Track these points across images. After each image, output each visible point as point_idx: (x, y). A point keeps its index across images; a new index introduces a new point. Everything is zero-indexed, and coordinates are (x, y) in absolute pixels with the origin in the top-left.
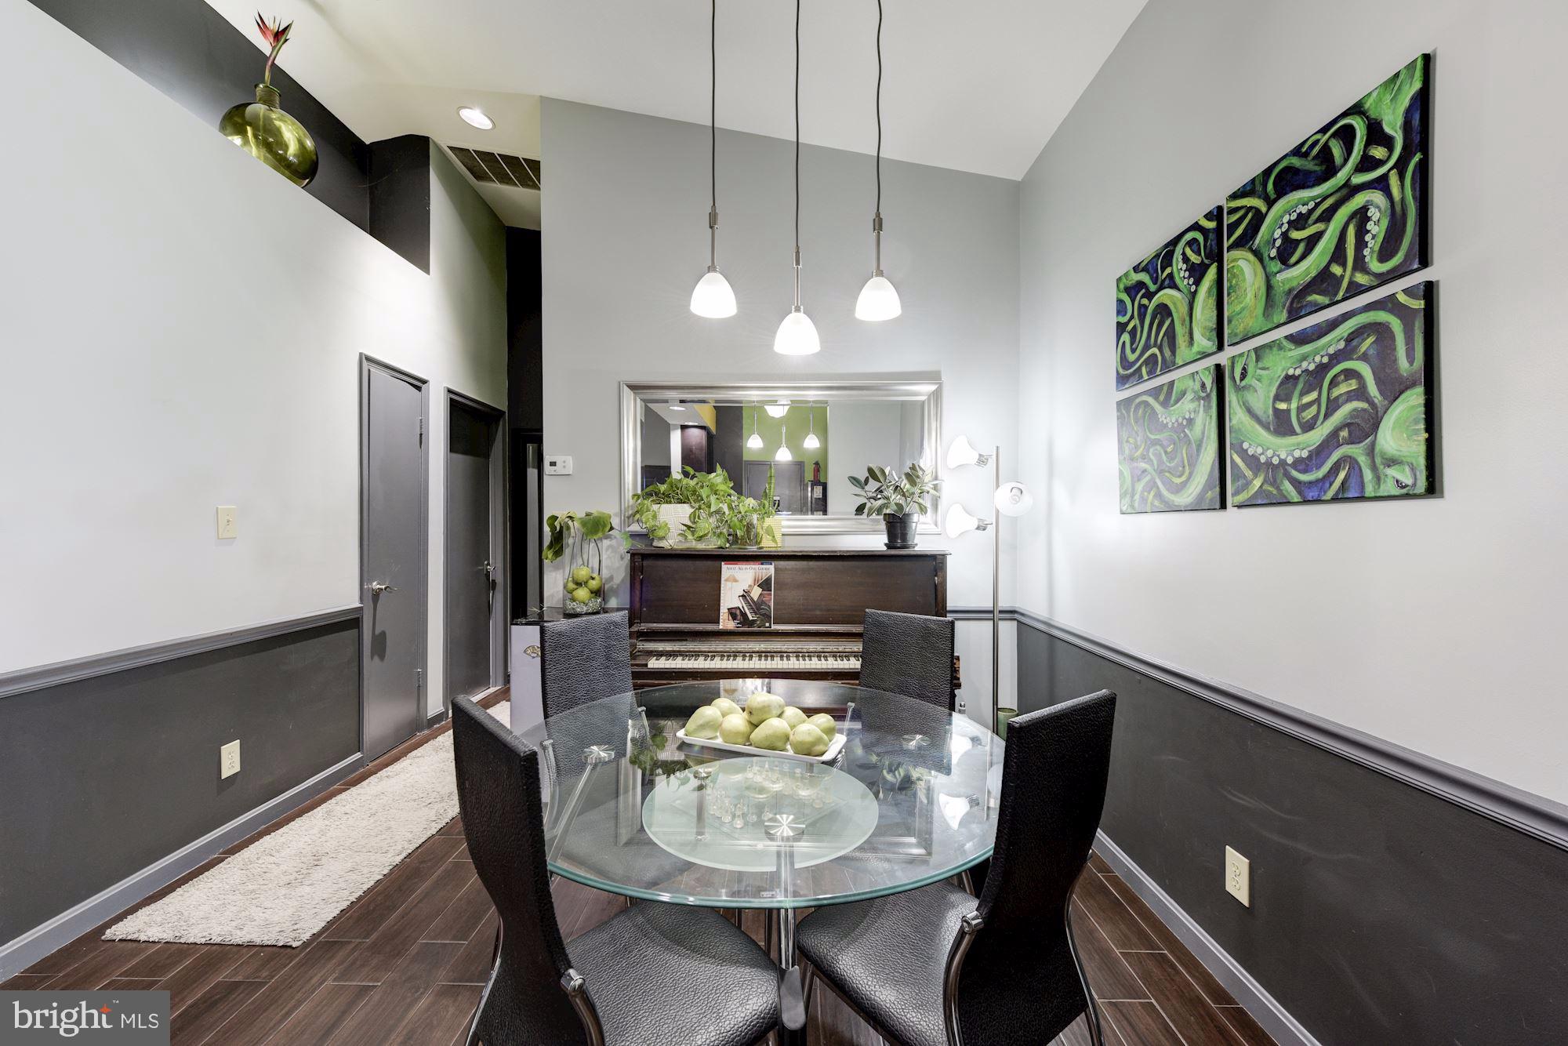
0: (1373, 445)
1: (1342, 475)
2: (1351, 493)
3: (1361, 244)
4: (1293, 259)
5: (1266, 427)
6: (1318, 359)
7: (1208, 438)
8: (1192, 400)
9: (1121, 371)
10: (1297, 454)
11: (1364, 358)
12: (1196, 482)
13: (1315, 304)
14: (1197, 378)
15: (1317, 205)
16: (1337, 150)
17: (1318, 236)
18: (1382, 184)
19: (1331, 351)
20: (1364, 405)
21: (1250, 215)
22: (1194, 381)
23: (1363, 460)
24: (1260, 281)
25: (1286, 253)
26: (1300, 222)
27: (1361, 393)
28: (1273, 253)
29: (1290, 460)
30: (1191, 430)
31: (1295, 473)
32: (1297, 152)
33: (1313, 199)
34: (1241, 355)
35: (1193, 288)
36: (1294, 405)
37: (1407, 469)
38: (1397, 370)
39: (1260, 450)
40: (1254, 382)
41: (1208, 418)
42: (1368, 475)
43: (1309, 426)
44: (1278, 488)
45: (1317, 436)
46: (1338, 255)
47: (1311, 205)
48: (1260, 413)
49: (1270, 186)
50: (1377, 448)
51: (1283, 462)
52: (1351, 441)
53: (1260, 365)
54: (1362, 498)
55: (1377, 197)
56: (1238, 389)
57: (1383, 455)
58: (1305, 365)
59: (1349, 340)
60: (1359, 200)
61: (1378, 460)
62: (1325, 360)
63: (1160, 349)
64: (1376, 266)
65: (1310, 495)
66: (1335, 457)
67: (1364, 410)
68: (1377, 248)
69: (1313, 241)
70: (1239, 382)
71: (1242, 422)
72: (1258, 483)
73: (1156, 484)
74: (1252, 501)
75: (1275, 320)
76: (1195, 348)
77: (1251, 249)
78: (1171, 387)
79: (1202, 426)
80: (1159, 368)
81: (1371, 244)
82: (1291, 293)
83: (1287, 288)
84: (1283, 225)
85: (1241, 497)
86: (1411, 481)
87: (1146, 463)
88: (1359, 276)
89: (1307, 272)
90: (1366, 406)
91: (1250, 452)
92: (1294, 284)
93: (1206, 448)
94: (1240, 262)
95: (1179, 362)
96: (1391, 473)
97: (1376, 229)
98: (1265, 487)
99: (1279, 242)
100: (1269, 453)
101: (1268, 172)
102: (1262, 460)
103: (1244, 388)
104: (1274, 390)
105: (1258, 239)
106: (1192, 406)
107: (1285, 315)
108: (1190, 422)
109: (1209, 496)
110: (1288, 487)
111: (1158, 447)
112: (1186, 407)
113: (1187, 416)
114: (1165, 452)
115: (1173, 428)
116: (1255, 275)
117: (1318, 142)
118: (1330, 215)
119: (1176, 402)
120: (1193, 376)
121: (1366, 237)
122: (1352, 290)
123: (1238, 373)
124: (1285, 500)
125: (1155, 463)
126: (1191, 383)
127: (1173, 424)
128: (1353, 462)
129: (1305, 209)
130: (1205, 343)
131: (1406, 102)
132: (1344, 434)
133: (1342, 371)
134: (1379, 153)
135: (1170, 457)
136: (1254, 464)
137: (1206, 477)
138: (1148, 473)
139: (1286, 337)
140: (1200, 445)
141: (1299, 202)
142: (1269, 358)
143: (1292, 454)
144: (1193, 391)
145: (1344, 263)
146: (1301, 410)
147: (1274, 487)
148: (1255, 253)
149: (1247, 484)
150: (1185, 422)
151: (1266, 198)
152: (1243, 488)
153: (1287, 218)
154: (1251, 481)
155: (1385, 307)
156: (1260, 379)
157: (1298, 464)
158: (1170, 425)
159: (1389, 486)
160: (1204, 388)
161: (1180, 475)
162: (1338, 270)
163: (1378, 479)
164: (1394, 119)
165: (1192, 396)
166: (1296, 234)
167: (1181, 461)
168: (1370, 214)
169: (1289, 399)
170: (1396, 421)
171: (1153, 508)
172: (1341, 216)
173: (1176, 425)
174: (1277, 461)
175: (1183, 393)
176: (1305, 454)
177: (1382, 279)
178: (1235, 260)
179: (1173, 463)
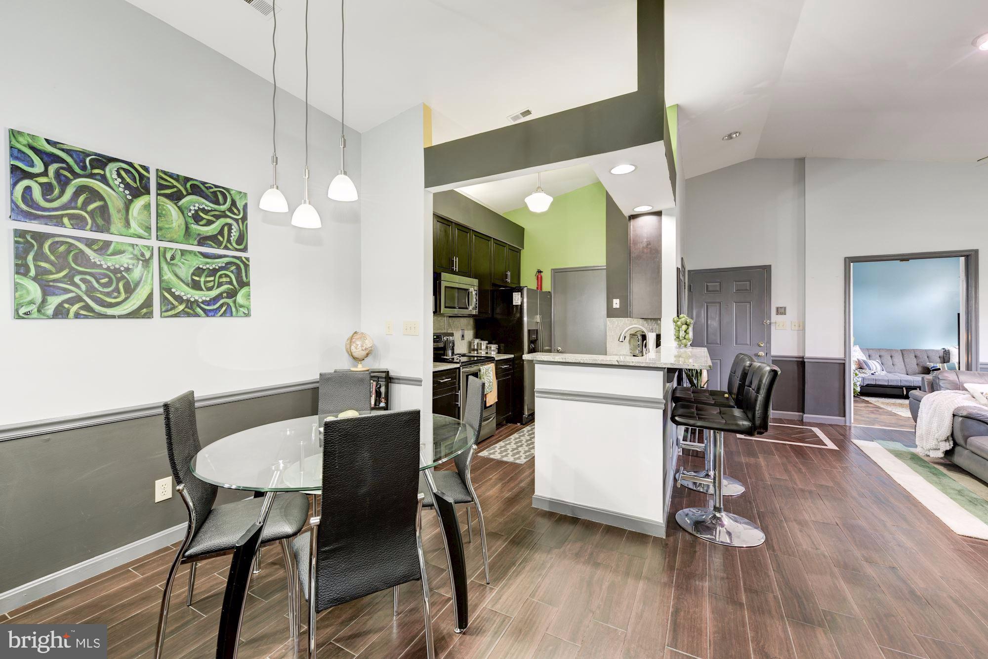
0: (235, 300)
1: (224, 308)
2: (228, 313)
3: (229, 236)
4: (201, 223)
5: (188, 285)
6: (214, 266)
7: (144, 283)
8: (131, 259)
9: (24, 207)
10: (204, 298)
11: (232, 272)
12: (132, 303)
13: (211, 245)
14: (136, 248)
15: (212, 211)
16: (220, 198)
17: (213, 222)
18: (236, 220)
19: (220, 265)
20: (231, 287)
21: (175, 189)
22: (134, 248)
23: (232, 304)
24: (181, 221)
25: (197, 218)
26: (203, 210)
27: (231, 283)
28: (190, 214)
29: (200, 300)
30: (128, 274)
31: (202, 306)
32: (204, 183)
33: (211, 207)
34: (172, 249)
35: (129, 197)
36: (202, 279)
37: (246, 309)
38: (243, 280)
39: (183, 294)
40: (180, 264)
41: (144, 272)
42: (234, 309)
43: (210, 289)
44: (194, 311)
45: (213, 293)
46: (221, 232)
47: (210, 209)
48: (183, 278)
49: (188, 185)
50: (237, 302)
51: (196, 301)
52: (227, 297)
53: (183, 257)
54: (232, 315)
55: (235, 224)
56: (168, 263)
57: (239, 304)
58: (208, 266)
59: (227, 264)
60: (229, 221)
61: (237, 305)
62: (217, 267)
63: (90, 214)
64: (234, 245)
65: (214, 313)
66: (221, 302)
67: (232, 289)
68: (235, 239)
69: (209, 223)
70: (169, 260)
71: (171, 279)
72: (181, 307)
73: (84, 301)
74: (176, 316)
75: (191, 242)
76: (132, 231)
77: (176, 204)
78: (107, 244)
79: (140, 275)
80: (88, 227)
81: (233, 237)
82: (199, 235)
83: (197, 232)
84: (195, 206)
85: (170, 313)
86: (247, 312)
87: (69, 285)
88: (229, 245)
89: (207, 232)
90: (233, 287)
91: (177, 293)
92: (201, 233)
93: (143, 286)
94: (168, 206)
95: (115, 232)
96: (241, 309)
97: (235, 234)
98: (186, 310)
99: (193, 212)
100: (189, 296)
101: (187, 179)
102: (185, 298)
103: (173, 264)
104: (192, 271)
105: (180, 203)
106: (131, 262)
107: (196, 242)
108: (128, 270)
109: (144, 311)
110: (199, 310)
111: (88, 277)
112: (124, 260)
113: (126, 266)
114: (98, 282)
115: (108, 269)
116: (179, 217)
117: (212, 188)
118: (218, 217)
119: (113, 254)
120: (133, 245)
121: (232, 234)
122: (226, 248)
123: (168, 256)
124: (197, 315)
125: (83, 287)
126: (131, 249)
127: (108, 267)
128: (228, 305)
129: (206, 208)
130: (141, 232)
131: (243, 203)
132: (225, 295)
133: (224, 274)
134: (235, 211)
135: (105, 285)
136: (179, 299)
137: (142, 301)
138: (71, 291)
139: (199, 252)
140: (137, 284)
141: (203, 203)
142: (189, 257)
143: (201, 298)
144: (132, 253)
145: (223, 237)
146: (206, 282)
147: (191, 309)
148: (179, 207)
149: (174, 307)
150: (122, 269)
151: (186, 189)
152: (171, 309)
153: (197, 205)
154: (177, 307)
155: (239, 260)
156: (183, 263)
157: (204, 302)
158: (104, 266)
159: (241, 314)
160: (143, 255)
161: (115, 298)
162: (221, 239)
163: (237, 311)
164: (240, 205)
165: (131, 256)
166: (201, 214)
167: (117, 290)
168: (233, 227)
169: (200, 276)
170: (243, 294)
171: (77, 316)
172: (222, 221)
173: (112, 268)
174: (192, 299)
175: (121, 252)
176: (208, 299)
177: (237, 250)
178: (164, 203)
179: (106, 290)
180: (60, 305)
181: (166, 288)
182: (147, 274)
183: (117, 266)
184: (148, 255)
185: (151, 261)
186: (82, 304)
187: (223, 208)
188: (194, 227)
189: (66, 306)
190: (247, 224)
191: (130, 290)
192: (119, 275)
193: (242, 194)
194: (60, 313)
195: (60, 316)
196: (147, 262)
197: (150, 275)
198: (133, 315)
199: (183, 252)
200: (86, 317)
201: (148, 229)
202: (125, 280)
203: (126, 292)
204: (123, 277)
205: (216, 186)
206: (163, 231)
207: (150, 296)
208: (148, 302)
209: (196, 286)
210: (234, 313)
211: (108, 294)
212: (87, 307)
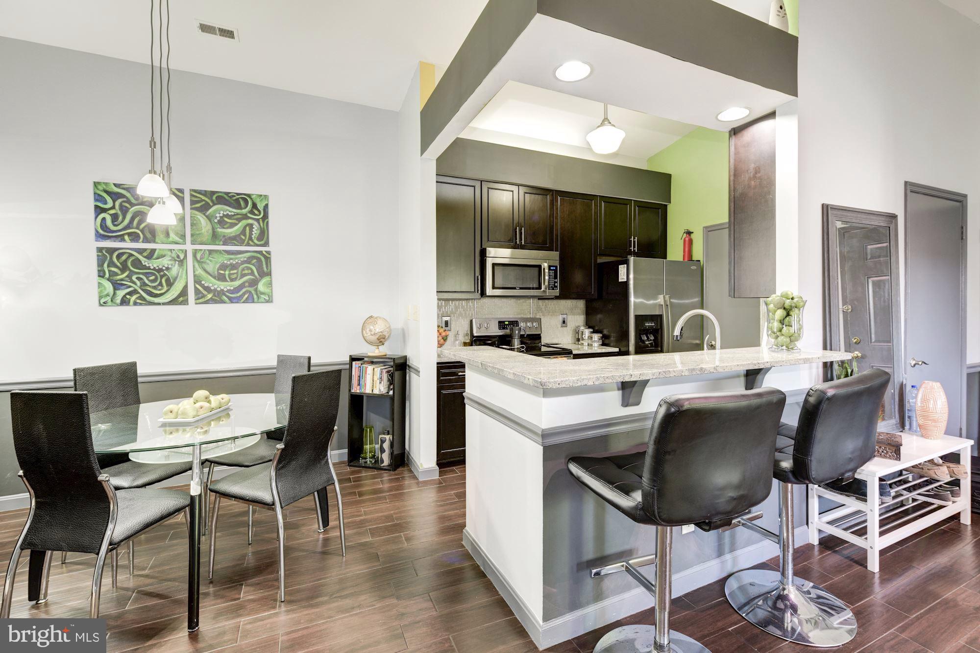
0: (257, 288)
1: (246, 296)
2: (250, 300)
3: (251, 234)
4: (225, 227)
5: (214, 278)
6: (237, 261)
7: (181, 277)
8: (170, 260)
9: (101, 232)
10: (229, 288)
11: (253, 265)
12: (172, 294)
13: (234, 243)
14: (174, 252)
15: (235, 215)
16: (242, 203)
17: (236, 224)
18: (257, 220)
19: (242, 260)
20: (252, 277)
21: (204, 202)
22: (172, 253)
23: (253, 292)
24: (209, 227)
25: (221, 223)
26: (228, 216)
27: (252, 273)
28: (216, 221)
29: (225, 290)
30: (169, 272)
31: (227, 294)
32: (227, 194)
33: (234, 212)
34: (201, 250)
36: (227, 273)
37: (267, 297)
38: (263, 271)
39: (211, 285)
40: (208, 261)
41: (181, 269)
42: (255, 296)
43: (232, 280)
45: (237, 283)
46: (243, 232)
47: (233, 214)
48: (211, 272)
49: (214, 198)
50: (258, 289)
51: (222, 290)
52: (250, 286)
53: (210, 256)
54: (253, 302)
55: (256, 223)
56: (198, 262)
57: (260, 291)
58: (231, 261)
59: (249, 258)
60: (250, 221)
61: (258, 293)
62: (240, 262)
63: (142, 231)
64: (256, 241)
65: (236, 300)
66: (244, 290)
67: (253, 279)
68: (256, 237)
69: (232, 225)
70: (199, 259)
71: (201, 274)
72: (210, 296)
73: (139, 293)
74: (206, 302)
75: (217, 243)
76: (171, 239)
77: (204, 214)
78: (153, 251)
79: (177, 272)
80: (141, 240)
81: (254, 235)
82: (224, 236)
83: (223, 234)
84: (220, 214)
85: (201, 301)
86: (268, 299)
87: (129, 282)
88: (250, 242)
89: (231, 233)
90: (254, 278)
91: (206, 285)
92: (226, 235)
93: (179, 281)
94: (198, 216)
95: (159, 242)
96: (262, 296)
97: (256, 231)
98: (213, 298)
99: (218, 218)
100: (216, 286)
101: (213, 193)
102: (212, 288)
103: (202, 262)
104: (218, 266)
105: (208, 213)
106: (170, 263)
107: (221, 243)
108: (168, 269)
109: (181, 299)
110: (224, 298)
111: (141, 276)
112: (165, 262)
113: (166, 266)
114: (147, 278)
115: (154, 269)
116: (207, 224)
117: (235, 196)
118: (239, 220)
119: (157, 258)
120: (171, 250)
121: (253, 233)
122: (248, 245)
123: (199, 256)
124: (223, 302)
125: (138, 283)
126: (169, 253)
127: (154, 268)
128: (250, 292)
129: (230, 214)
130: (177, 239)
131: (264, 204)
132: (247, 284)
133: (246, 267)
134: (256, 212)
135: (152, 281)
136: (208, 289)
137: (179, 292)
138: (130, 287)
139: (223, 250)
140: (175, 279)
141: (227, 210)
142: (215, 255)
143: (226, 288)
144: (171, 256)
145: (246, 237)
146: (230, 275)
147: (218, 298)
148: (207, 217)
149: (204, 296)
150: (164, 268)
151: (212, 201)
152: (202, 298)
153: (222, 212)
154: (206, 295)
155: (259, 254)
156: (211, 261)
157: (229, 291)
158: (152, 268)
159: (262, 300)
160: (178, 257)
161: (160, 290)
162: (243, 237)
163: (258, 298)
164: (261, 206)
165: (170, 258)
166: (226, 219)
167: (161, 284)
168: (254, 226)
169: (225, 270)
170: (264, 283)
171: (135, 304)
172: (244, 222)
173: (157, 268)
174: (219, 289)
175: (163, 256)
176: (232, 288)
177: (258, 245)
178: (196, 215)
179: (154, 285)
180: (125, 296)
181: (198, 280)
182: (182, 271)
183: (160, 267)
184: (182, 257)
185: (185, 261)
186: (138, 295)
187: (244, 211)
188: (220, 230)
189: (128, 297)
190: (268, 222)
191: (170, 284)
192: (162, 273)
193: (263, 197)
194: (124, 302)
195: (125, 304)
196: (182, 262)
197: (185, 272)
198: (173, 302)
199: (211, 252)
200: (141, 304)
201: (183, 237)
202: (167, 277)
203: (167, 285)
204: (165, 275)
205: (238, 194)
206: (195, 237)
207: (186, 287)
208: (184, 293)
209: (221, 278)
210: (256, 300)
211: (155, 288)
212: (141, 298)
